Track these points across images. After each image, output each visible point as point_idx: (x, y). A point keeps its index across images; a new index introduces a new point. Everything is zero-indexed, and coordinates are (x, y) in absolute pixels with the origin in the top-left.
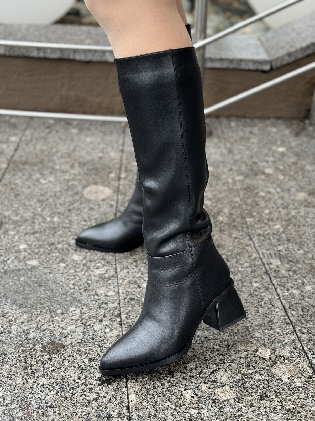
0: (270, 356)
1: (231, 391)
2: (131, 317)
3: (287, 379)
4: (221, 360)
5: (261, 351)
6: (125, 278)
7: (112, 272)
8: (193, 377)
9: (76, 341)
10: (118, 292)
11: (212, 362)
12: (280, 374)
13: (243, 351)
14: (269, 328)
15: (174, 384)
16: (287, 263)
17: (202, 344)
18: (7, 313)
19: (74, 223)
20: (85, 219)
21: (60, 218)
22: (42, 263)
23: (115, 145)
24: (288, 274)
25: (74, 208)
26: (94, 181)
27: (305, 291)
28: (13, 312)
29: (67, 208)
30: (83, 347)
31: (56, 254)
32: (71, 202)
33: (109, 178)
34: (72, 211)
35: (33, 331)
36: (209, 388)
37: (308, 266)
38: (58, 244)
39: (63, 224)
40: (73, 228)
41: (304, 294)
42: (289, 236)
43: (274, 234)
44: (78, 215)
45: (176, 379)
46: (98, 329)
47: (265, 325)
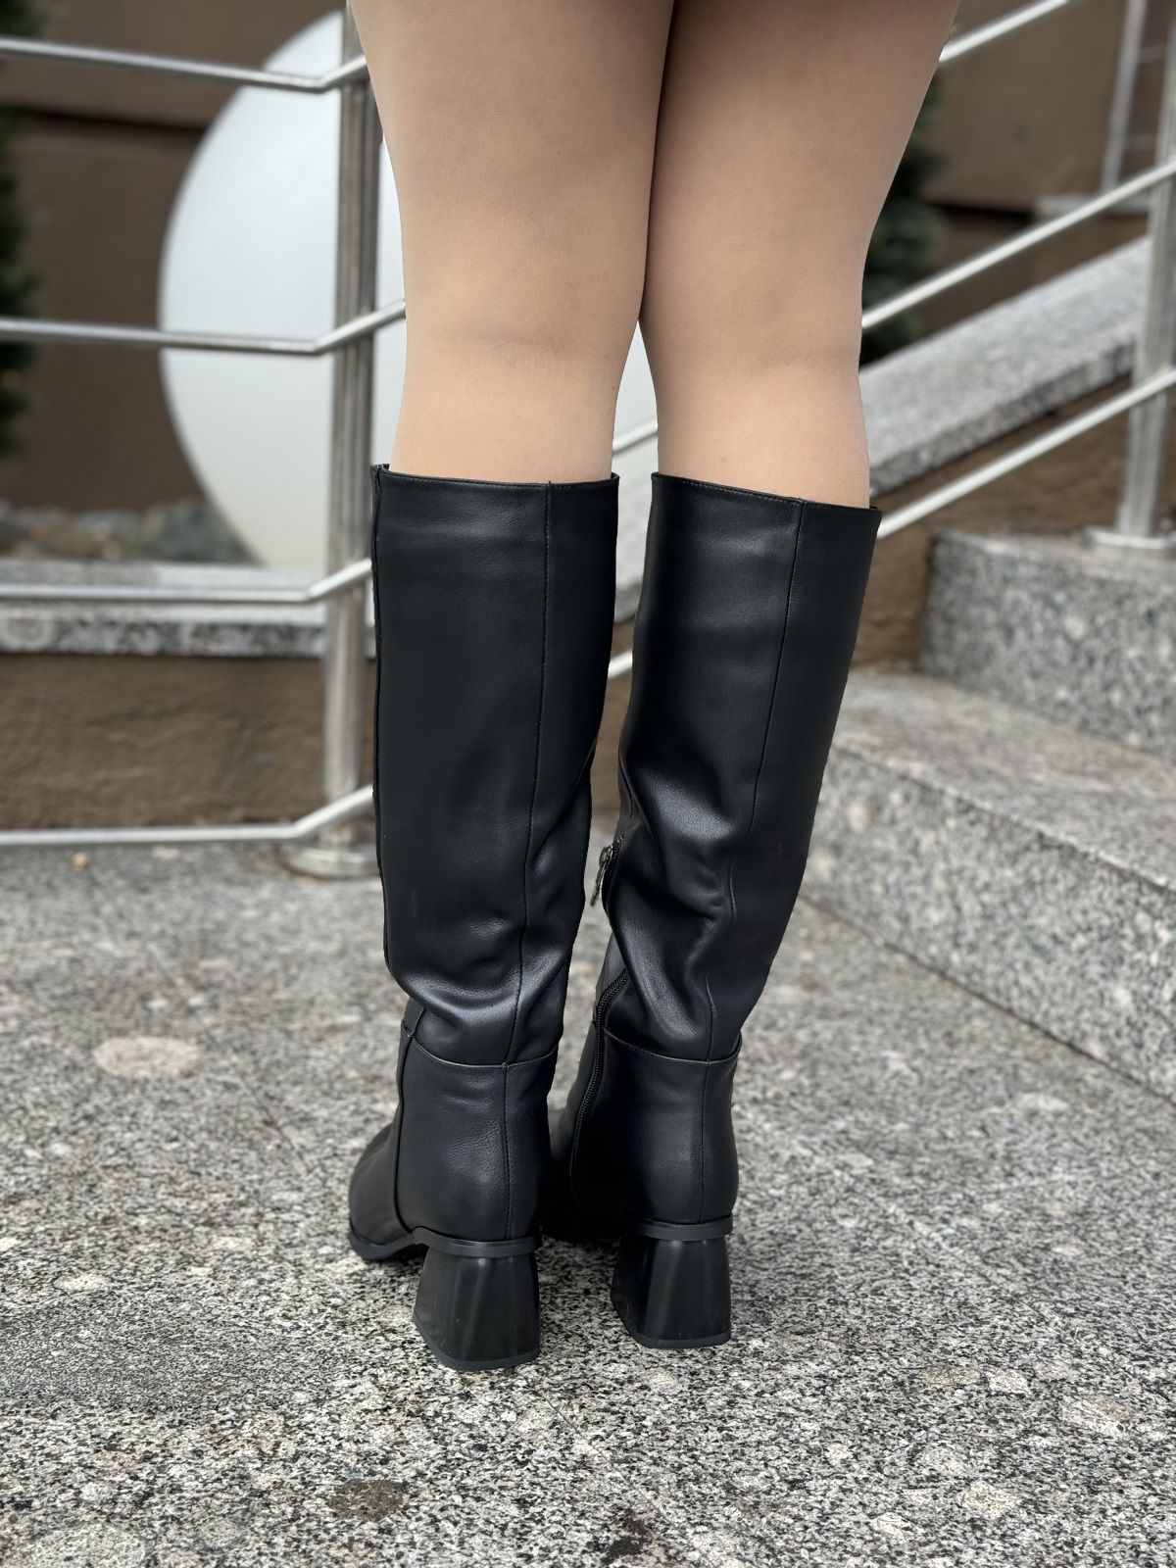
0: (1029, 1385)
1: (1000, 1491)
3: (1118, 1431)
4: (908, 1422)
5: (999, 1379)
8: (866, 1480)
9: (429, 1464)
11: (889, 1434)
12: (1091, 1424)
13: (950, 1388)
14: (972, 1320)
15: (827, 1510)
16: (890, 1159)
17: (823, 1393)
18: (114, 1436)
19: (136, 1151)
20: (168, 1135)
21: (71, 1144)
22: (121, 1278)
23: (99, 922)
24: (913, 1183)
25: (99, 1110)
26: (108, 1028)
27: (992, 1219)
28: (137, 1431)
29: (73, 1115)
30: (468, 1474)
31: (148, 1247)
32: (72, 1095)
33: (155, 1014)
34: (102, 1119)
35: (257, 1469)
36: (935, 1497)
37: (949, 1158)
38: (131, 1217)
39: (101, 1159)
40: (147, 1166)
41: (995, 1225)
42: (838, 1093)
43: (793, 1094)
44: (134, 1127)
45: (824, 1495)
46: (474, 1419)
47: (954, 1316)
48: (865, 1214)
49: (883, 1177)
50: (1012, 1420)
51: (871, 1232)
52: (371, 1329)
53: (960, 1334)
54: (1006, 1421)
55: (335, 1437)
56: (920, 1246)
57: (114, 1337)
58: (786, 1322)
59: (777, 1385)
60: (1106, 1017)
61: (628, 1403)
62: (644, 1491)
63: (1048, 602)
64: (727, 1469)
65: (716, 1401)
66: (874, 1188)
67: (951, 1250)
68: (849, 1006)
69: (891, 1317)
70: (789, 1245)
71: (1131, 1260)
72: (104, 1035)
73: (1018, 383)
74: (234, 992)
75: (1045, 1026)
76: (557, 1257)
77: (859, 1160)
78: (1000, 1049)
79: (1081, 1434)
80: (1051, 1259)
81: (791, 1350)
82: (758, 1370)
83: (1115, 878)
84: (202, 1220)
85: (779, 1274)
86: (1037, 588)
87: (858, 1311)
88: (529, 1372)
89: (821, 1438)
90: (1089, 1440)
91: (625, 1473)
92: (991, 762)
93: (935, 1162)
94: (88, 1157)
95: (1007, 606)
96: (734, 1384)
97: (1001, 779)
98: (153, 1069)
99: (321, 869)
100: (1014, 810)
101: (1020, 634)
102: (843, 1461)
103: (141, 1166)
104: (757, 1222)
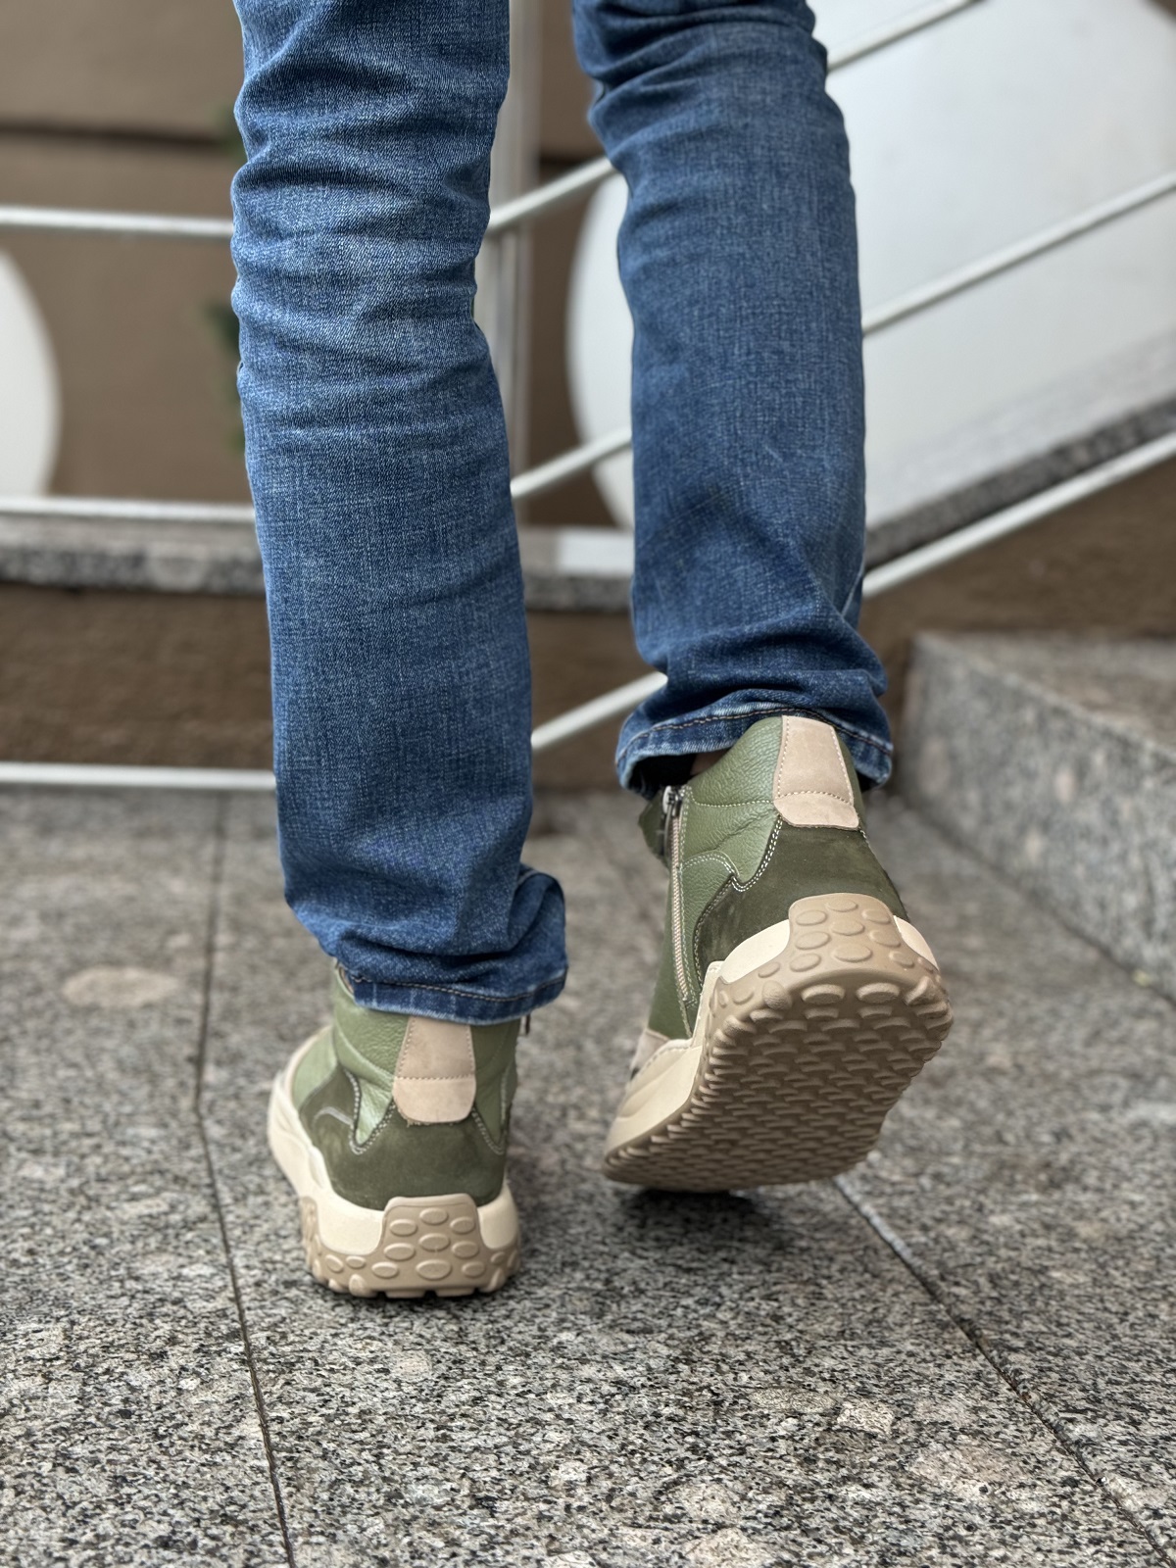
0: (894, 1424)
1: (751, 1546)
2: (291, 1338)
3: (978, 1493)
4: (694, 1449)
5: (855, 1413)
6: (252, 1222)
7: (199, 1207)
8: (581, 1509)
9: (48, 1425)
10: (230, 1267)
11: (656, 1458)
12: (944, 1481)
13: (781, 1416)
14: (874, 1341)
15: (500, 1539)
17: (606, 1403)
27: (991, 1230)
30: (83, 1442)
33: (168, 949)
36: (657, 1541)
41: (990, 1239)
44: (44, 1051)
45: (509, 1520)
46: (145, 1382)
47: (853, 1334)
50: (836, 1462)
54: (828, 1462)
58: (625, 1317)
59: (554, 1386)
61: (348, 1385)
64: (410, 1474)
65: (460, 1395)
69: (767, 1326)
72: (96, 965)
80: (1036, 1284)
81: (605, 1349)
82: (543, 1367)
84: (31, 1146)
89: (562, 1453)
93: (964, 1164)
96: (500, 1379)
98: (116, 999)
102: (568, 1483)
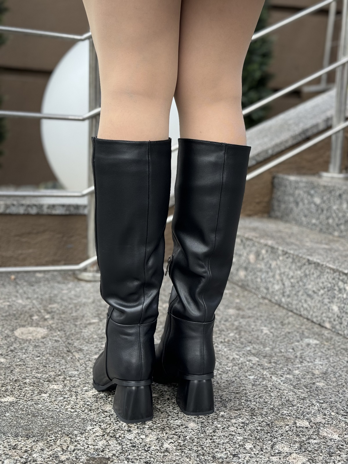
0: (309, 424)
1: (301, 457)
3: (338, 437)
4: (271, 436)
5: (300, 423)
9: (117, 452)
11: (265, 440)
12: (329, 436)
13: (284, 426)
14: (291, 405)
16: (264, 358)
17: (244, 428)
18: (15, 445)
19: (26, 360)
20: (37, 355)
21: (6, 358)
22: (20, 398)
23: (18, 295)
24: (272, 365)
25: (15, 348)
26: (19, 325)
27: (296, 375)
28: (23, 443)
29: (7, 350)
30: (129, 455)
31: (29, 388)
32: (7, 344)
33: (34, 320)
34: (16, 351)
35: (61, 454)
36: (280, 459)
37: (283, 358)
38: (24, 380)
39: (15, 363)
40: (30, 365)
41: (297, 377)
42: (247, 339)
43: (233, 340)
44: (26, 353)
45: (244, 459)
46: (132, 438)
47: (285, 404)
48: (257, 374)
49: (262, 363)
50: (304, 435)
51: (258, 380)
52: (99, 411)
53: (287, 409)
54: (302, 435)
55: (87, 444)
56: (274, 383)
57: (17, 415)
58: (232, 407)
59: (229, 426)
60: (330, 315)
61: (181, 432)
62: (186, 459)
63: (309, 193)
64: (213, 451)
65: (209, 431)
66: (259, 367)
67: (284, 385)
68: (250, 315)
69: (265, 405)
70: (233, 384)
71: (341, 386)
72: (18, 327)
73: (297, 130)
74: (60, 314)
75: (312, 319)
76: (159, 389)
77: (254, 359)
78: (298, 326)
79: (326, 439)
80: (315, 387)
81: (233, 415)
82: (223, 421)
83: (332, 272)
84: (46, 380)
85: (229, 392)
86: (305, 189)
87: (255, 403)
88: (150, 423)
89: (243, 441)
90: (329, 440)
91: (180, 453)
92: (293, 240)
93: (278, 359)
94: (11, 362)
95: (296, 196)
96: (215, 425)
97: (296, 245)
98: (33, 336)
99: (87, 278)
100: (300, 253)
101: (301, 204)
102: (250, 448)
103: (28, 364)
104: (223, 378)
